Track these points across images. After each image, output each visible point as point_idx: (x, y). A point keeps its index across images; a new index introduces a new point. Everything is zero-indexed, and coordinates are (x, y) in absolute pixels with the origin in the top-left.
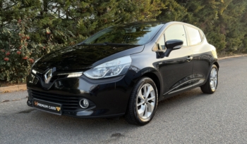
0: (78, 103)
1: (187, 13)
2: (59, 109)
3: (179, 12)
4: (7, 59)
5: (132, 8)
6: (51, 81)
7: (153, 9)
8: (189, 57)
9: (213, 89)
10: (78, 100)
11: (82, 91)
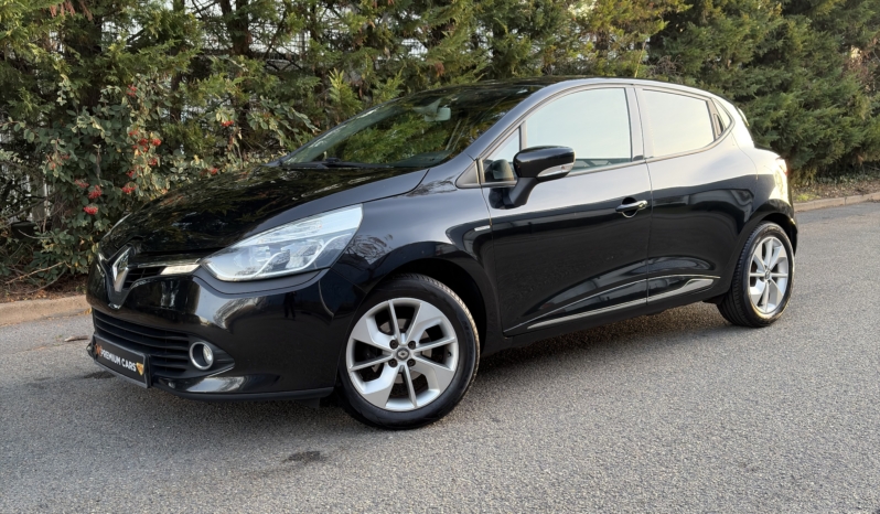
0: (187, 353)
1: (780, 21)
2: (141, 367)
3: (746, 17)
4: (94, 208)
5: (540, 20)
6: (126, 285)
7: (629, 16)
8: (629, 200)
9: (765, 312)
10: (187, 344)
11: (204, 320)
